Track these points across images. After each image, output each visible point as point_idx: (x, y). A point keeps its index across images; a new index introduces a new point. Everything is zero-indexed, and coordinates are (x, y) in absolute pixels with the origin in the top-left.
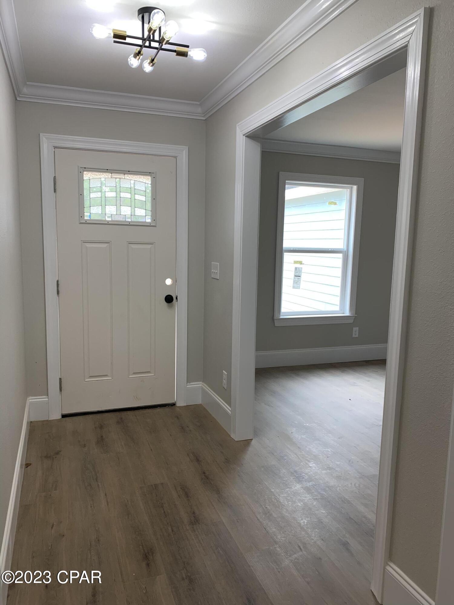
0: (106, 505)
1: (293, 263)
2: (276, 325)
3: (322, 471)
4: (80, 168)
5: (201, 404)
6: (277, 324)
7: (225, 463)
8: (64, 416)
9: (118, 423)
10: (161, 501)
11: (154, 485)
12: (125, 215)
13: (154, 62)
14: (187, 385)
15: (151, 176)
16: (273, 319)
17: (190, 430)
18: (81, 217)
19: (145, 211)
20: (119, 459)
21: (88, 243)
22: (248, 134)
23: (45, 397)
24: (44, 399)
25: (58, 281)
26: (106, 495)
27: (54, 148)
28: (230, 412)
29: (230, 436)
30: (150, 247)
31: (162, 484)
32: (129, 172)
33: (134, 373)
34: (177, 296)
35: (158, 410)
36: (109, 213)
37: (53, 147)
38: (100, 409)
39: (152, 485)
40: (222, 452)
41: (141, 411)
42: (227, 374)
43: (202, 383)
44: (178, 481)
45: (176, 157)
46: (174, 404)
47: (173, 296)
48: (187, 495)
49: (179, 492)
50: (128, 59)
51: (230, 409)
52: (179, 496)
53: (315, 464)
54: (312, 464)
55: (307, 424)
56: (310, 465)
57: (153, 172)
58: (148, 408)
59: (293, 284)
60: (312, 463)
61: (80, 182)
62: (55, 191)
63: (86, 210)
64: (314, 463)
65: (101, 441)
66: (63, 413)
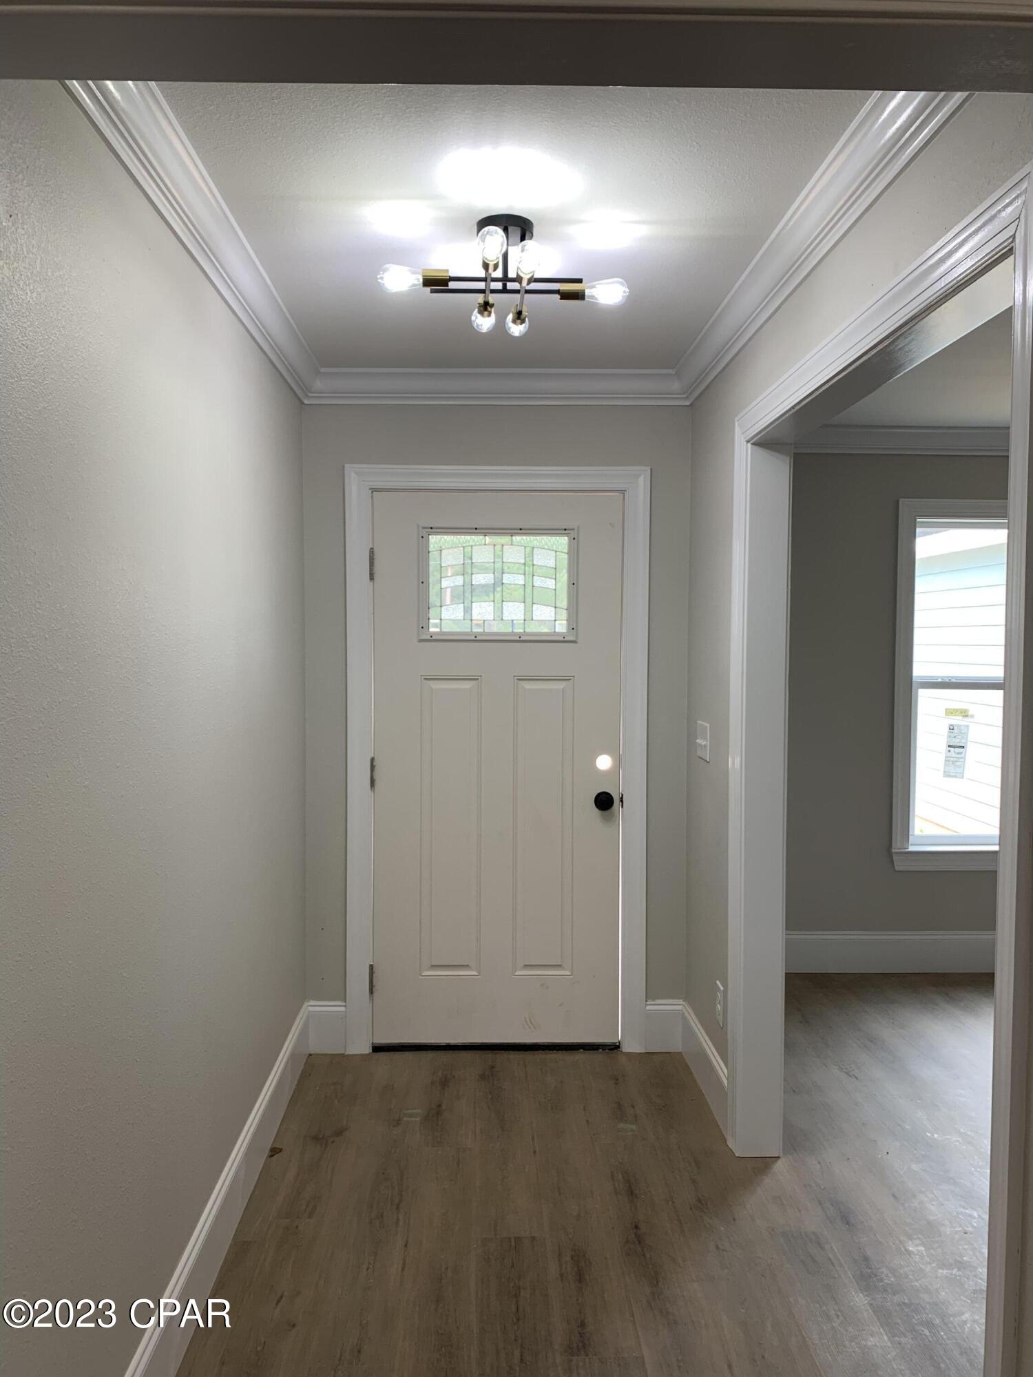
0: (400, 1270)
1: (943, 714)
2: (897, 868)
3: (939, 1268)
4: (421, 528)
5: (680, 1054)
6: (899, 865)
7: (694, 1210)
8: (377, 1049)
9: (483, 1077)
10: (517, 1281)
11: (515, 1238)
12: (513, 621)
13: (522, 317)
14: (646, 1005)
15: (567, 535)
16: (890, 855)
17: (636, 1116)
18: (422, 628)
19: (553, 609)
20: (458, 1164)
21: (436, 682)
22: (755, 439)
23: (339, 1003)
24: (335, 1007)
25: (372, 760)
26: (406, 1246)
27: (372, 492)
28: (725, 1082)
29: (726, 1141)
30: (562, 687)
31: (533, 1238)
32: (521, 531)
33: (527, 966)
34: (622, 795)
35: (580, 1056)
36: (479, 617)
37: (370, 489)
38: (453, 1041)
39: (510, 1239)
40: (694, 1181)
41: (540, 1056)
42: (724, 991)
43: (683, 1003)
44: (571, 1236)
45: (623, 492)
46: (615, 1047)
47: (613, 795)
48: (580, 1278)
49: (564, 1266)
50: (471, 317)
51: (726, 1071)
52: (562, 1275)
53: (924, 1247)
54: (917, 1245)
55: (936, 1136)
56: (911, 1249)
57: (571, 527)
58: (557, 1048)
59: (945, 765)
60: (917, 1242)
61: (422, 555)
62: (372, 577)
63: (432, 612)
64: (923, 1244)
65: (435, 1116)
66: (374, 1042)
